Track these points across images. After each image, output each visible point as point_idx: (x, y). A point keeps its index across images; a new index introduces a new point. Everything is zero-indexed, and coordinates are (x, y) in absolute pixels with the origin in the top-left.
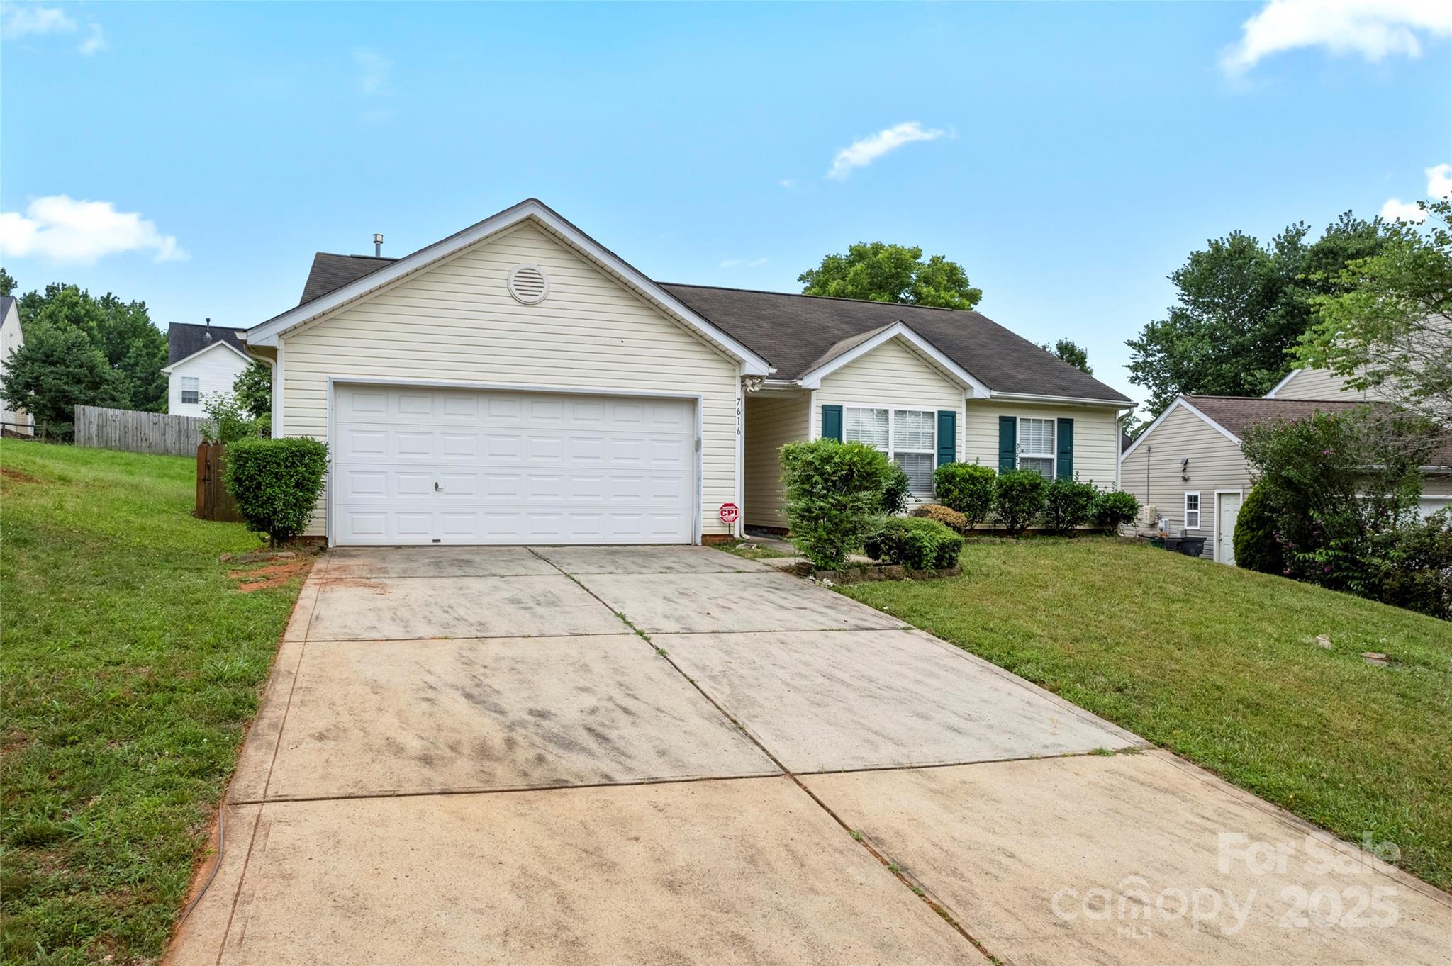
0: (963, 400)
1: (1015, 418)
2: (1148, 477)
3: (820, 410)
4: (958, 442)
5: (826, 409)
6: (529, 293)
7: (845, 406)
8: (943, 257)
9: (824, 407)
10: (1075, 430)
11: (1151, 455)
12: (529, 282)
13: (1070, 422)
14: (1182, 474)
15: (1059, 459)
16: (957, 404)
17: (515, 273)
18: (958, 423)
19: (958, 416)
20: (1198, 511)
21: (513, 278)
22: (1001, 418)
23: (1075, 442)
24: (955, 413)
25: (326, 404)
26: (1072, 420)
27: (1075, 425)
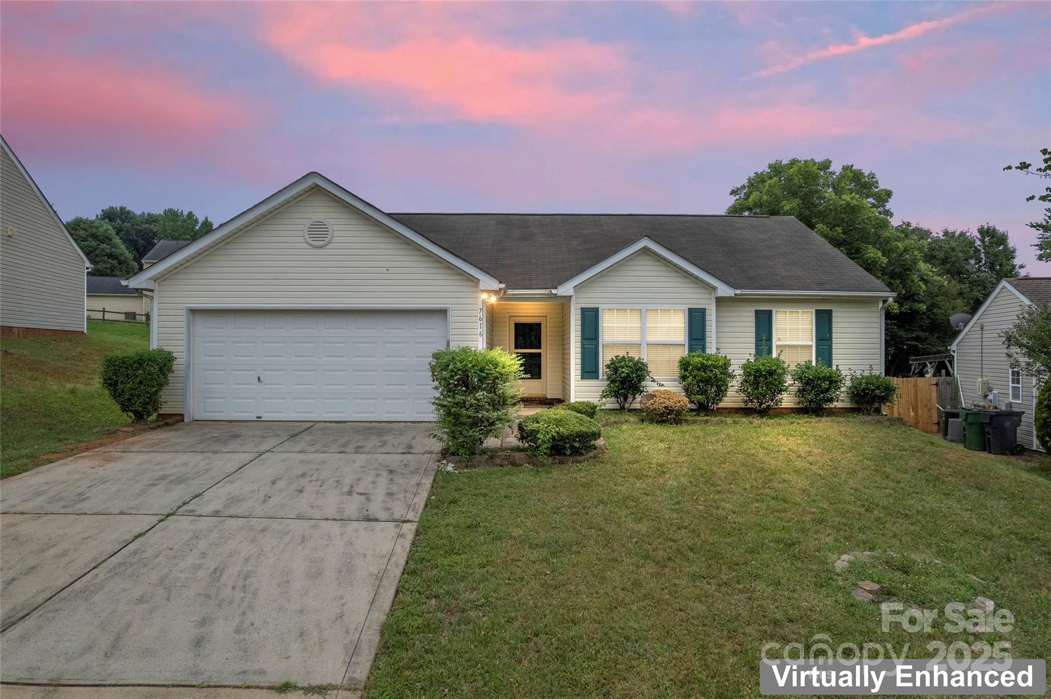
0: (713, 297)
1: (771, 311)
2: (982, 353)
3: (579, 312)
4: (708, 334)
5: (583, 310)
6: (318, 239)
7: (601, 307)
8: (852, 166)
9: (582, 309)
10: (834, 320)
11: (984, 332)
12: (319, 232)
13: (829, 313)
14: (1006, 351)
15: (817, 345)
16: (707, 301)
17: (308, 226)
18: (707, 318)
19: (707, 312)
20: (1020, 386)
21: (306, 230)
22: (756, 311)
23: (834, 330)
24: (705, 309)
25: (184, 324)
26: (831, 311)
27: (834, 314)
